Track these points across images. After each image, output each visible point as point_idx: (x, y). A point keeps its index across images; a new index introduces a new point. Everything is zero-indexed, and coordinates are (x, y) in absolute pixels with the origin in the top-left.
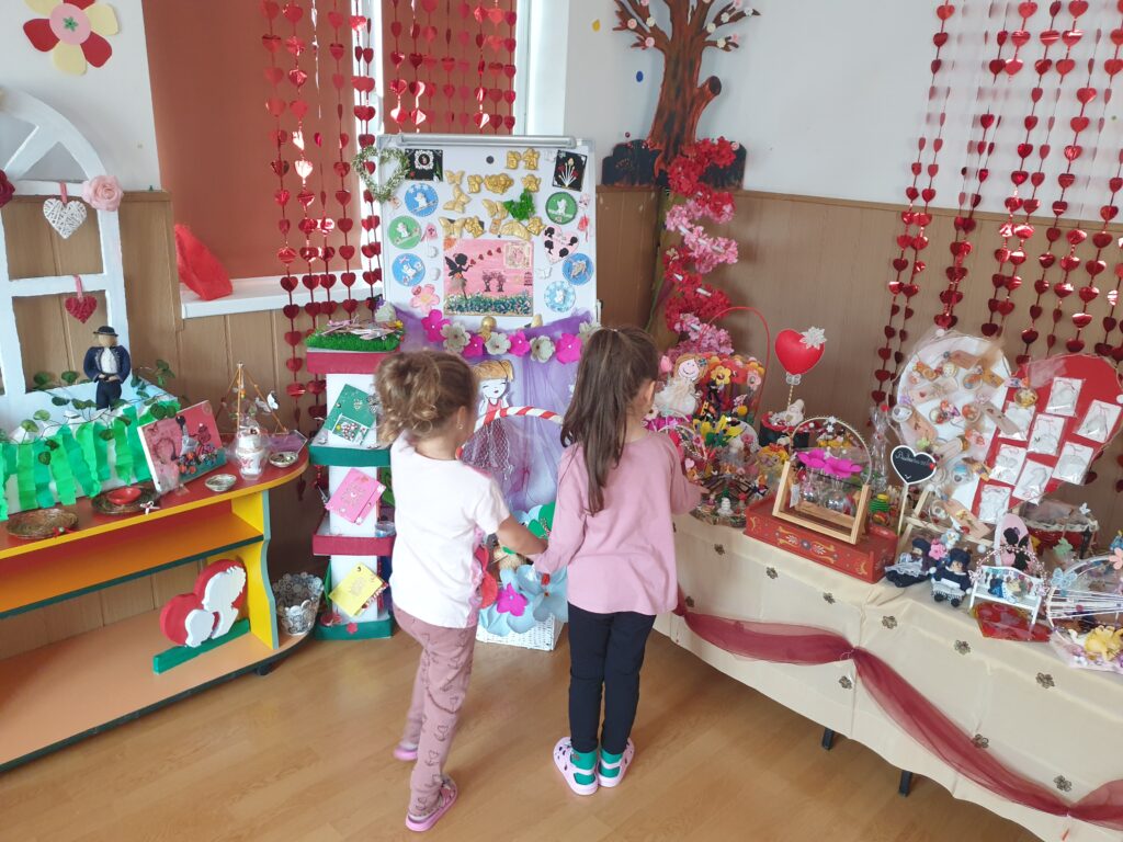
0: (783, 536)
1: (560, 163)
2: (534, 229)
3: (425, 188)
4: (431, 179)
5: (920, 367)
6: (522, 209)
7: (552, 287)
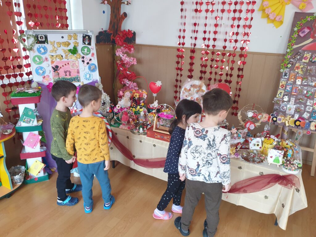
0: (156, 136)
1: (84, 38)
2: (78, 57)
3: (43, 46)
4: (45, 43)
5: (185, 89)
6: (74, 51)
7: (85, 73)
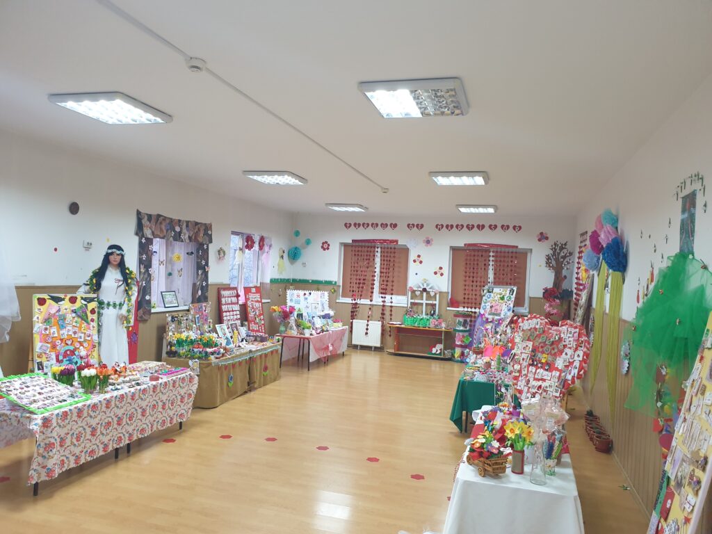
2: (504, 302)
4: (491, 293)
7: (505, 312)
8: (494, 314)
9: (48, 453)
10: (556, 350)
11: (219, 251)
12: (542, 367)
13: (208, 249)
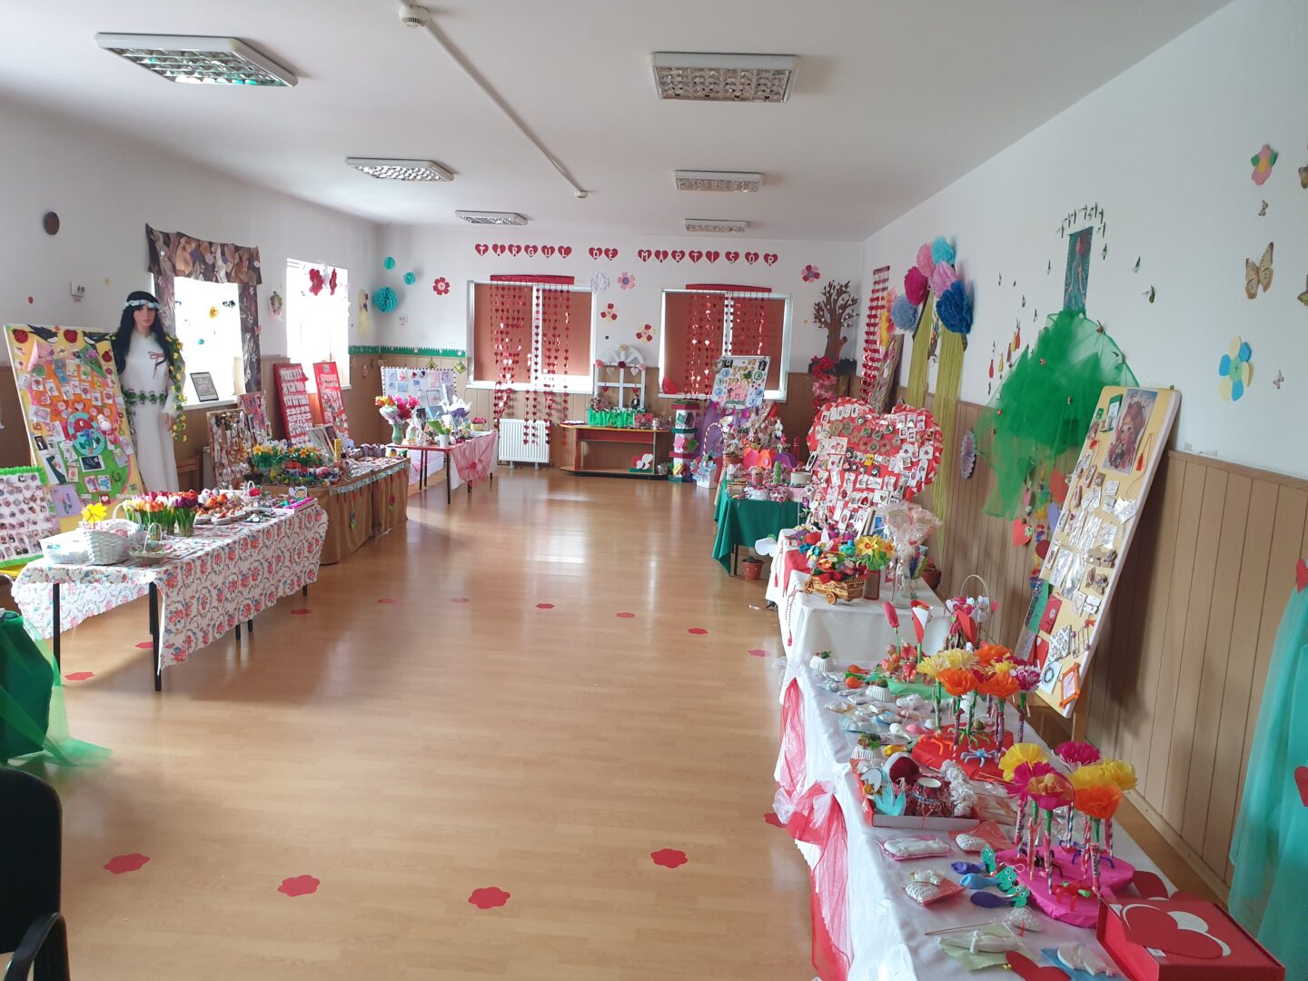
1: (761, 363)
4: (729, 367)
8: (735, 402)
9: (175, 625)
10: (888, 447)
11: (272, 299)
12: (865, 473)
13: (255, 294)
